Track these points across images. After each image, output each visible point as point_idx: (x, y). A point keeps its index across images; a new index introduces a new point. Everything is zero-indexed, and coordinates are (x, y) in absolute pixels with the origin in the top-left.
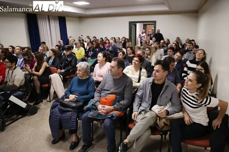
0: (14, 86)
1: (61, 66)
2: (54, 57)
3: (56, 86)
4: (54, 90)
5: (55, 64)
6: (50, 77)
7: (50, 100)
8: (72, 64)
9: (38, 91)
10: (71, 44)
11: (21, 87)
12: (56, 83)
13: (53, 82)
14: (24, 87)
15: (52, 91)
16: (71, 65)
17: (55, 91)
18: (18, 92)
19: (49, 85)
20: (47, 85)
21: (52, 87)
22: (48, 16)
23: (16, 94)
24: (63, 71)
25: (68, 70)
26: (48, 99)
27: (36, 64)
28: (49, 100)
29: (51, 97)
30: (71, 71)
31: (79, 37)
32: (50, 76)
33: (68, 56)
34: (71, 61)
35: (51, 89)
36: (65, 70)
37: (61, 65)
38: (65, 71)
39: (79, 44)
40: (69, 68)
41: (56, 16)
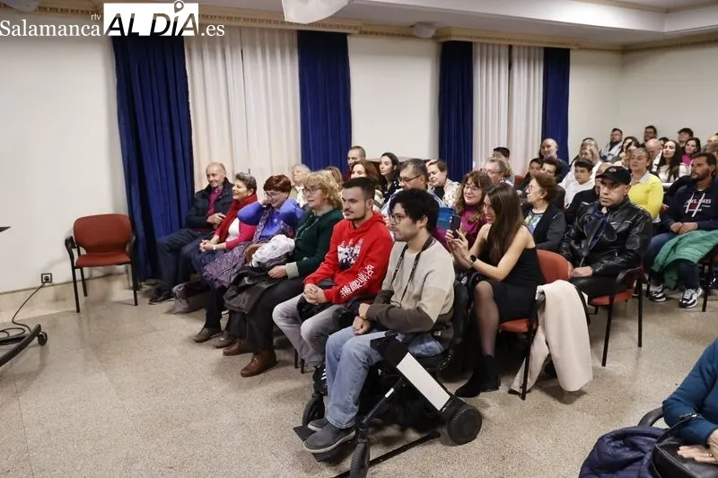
0: (419, 314)
1: (577, 248)
2: (546, 206)
3: (561, 336)
4: (548, 353)
5: (548, 237)
6: (543, 293)
7: (524, 386)
8: (628, 247)
9: (489, 347)
10: (590, 155)
11: (441, 323)
12: (560, 324)
13: (551, 315)
14: (450, 324)
15: (539, 352)
16: (622, 252)
17: (549, 355)
18: (429, 341)
19: (530, 327)
20: (521, 326)
21: (540, 336)
22: (510, 47)
23: (420, 349)
24: (585, 271)
25: (610, 273)
26: (516, 384)
27: (485, 231)
28: (518, 390)
29: (528, 380)
30: (621, 276)
31: (615, 130)
32: (540, 288)
33: (612, 209)
34: (625, 235)
35: (536, 342)
36: (593, 268)
37: (572, 243)
38: (594, 274)
39: (644, 160)
40: (612, 262)
41: (535, 47)
